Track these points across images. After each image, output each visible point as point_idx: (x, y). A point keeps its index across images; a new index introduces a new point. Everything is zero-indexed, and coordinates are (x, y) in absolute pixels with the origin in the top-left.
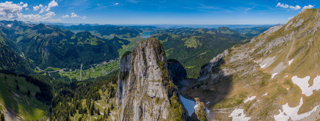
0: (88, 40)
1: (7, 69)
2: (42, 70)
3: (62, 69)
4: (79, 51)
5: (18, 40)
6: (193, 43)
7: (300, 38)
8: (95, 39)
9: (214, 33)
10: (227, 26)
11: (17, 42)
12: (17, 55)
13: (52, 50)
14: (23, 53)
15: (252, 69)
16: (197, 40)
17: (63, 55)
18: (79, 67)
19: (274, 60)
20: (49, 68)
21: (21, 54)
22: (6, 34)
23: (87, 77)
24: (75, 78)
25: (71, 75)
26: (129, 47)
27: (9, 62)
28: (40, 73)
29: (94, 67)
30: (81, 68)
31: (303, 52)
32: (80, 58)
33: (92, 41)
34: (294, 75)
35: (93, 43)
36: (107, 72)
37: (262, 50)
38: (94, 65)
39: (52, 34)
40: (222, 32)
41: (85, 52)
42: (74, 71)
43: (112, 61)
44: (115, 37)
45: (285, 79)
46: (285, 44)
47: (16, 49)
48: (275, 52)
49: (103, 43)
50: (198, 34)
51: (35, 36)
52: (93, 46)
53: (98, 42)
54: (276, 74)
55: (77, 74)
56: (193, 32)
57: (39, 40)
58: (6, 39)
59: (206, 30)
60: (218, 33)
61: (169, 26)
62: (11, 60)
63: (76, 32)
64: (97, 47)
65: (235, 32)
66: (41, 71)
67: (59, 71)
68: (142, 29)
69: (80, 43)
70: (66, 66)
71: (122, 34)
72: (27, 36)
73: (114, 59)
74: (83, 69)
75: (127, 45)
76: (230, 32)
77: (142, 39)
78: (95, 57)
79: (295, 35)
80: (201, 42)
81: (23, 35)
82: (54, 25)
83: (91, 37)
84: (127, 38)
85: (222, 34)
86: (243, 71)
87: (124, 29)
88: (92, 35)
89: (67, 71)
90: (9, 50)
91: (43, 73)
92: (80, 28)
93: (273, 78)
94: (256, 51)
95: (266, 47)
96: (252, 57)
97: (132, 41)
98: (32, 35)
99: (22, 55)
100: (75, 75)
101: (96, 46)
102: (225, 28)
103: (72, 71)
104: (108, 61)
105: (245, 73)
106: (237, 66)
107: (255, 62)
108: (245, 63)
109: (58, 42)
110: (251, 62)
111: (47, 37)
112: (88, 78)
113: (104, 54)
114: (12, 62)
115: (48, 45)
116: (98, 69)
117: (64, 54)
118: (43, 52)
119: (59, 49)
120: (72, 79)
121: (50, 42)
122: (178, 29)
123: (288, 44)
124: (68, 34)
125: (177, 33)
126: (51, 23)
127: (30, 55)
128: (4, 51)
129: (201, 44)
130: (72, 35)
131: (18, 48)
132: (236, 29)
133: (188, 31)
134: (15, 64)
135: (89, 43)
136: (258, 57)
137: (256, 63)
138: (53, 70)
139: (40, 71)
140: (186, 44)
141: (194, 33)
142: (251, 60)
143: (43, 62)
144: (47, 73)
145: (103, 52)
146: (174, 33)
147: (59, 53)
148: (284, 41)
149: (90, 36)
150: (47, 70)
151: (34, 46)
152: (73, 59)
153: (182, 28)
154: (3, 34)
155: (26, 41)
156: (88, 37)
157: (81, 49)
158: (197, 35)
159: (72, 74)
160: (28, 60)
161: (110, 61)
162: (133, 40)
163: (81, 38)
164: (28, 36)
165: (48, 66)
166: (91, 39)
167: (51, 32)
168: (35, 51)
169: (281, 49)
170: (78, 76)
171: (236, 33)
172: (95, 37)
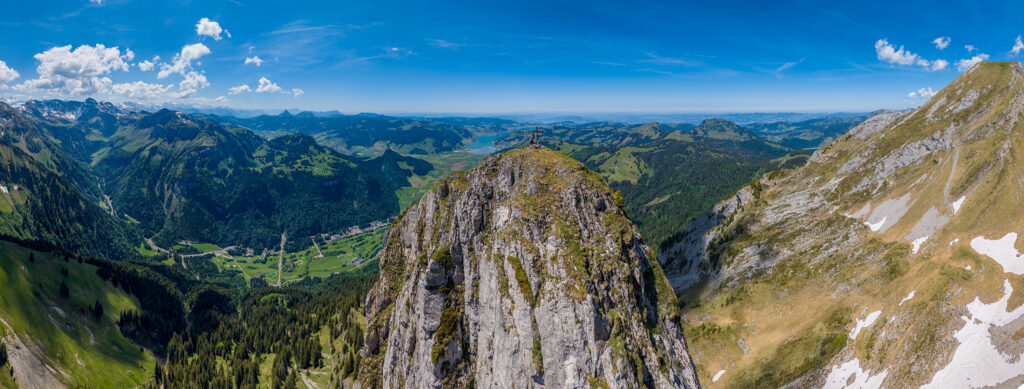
0: (307, 161)
1: (54, 243)
2: (162, 250)
3: (223, 247)
4: (276, 193)
5: (97, 157)
6: (628, 169)
7: (973, 141)
8: (327, 156)
9: (688, 138)
10: (725, 115)
11: (93, 164)
12: (86, 203)
13: (195, 190)
14: (107, 198)
15: (846, 237)
16: (639, 161)
17: (227, 206)
18: (274, 244)
19: (907, 205)
20: (184, 243)
21: (103, 199)
22: (58, 142)
23: (300, 276)
24: (262, 277)
25: (251, 268)
26: (431, 182)
27: (63, 221)
28: (156, 258)
29: (322, 244)
30: (282, 245)
31: (989, 175)
32: (281, 214)
33: (316, 162)
34: (976, 235)
35: (318, 170)
36: (361, 260)
37: (866, 181)
38: (323, 235)
39: (196, 142)
40: (713, 134)
41: (295, 198)
42: (260, 254)
43: (376, 225)
44: (389, 152)
45: (953, 248)
46: (932, 160)
47: (86, 185)
48: (904, 184)
49: (351, 170)
50: (639, 140)
51: (144, 148)
52: (321, 177)
53: (335, 166)
54: (923, 239)
55: (269, 263)
56: (625, 135)
57: (158, 157)
58: (57, 156)
59: (663, 129)
60: (700, 138)
61: (552, 119)
62: (68, 216)
63: (270, 136)
64: (331, 183)
65: (751, 133)
66: (159, 251)
67: (213, 255)
68: (469, 129)
69: (279, 168)
70: (236, 239)
71: (409, 144)
72: (120, 147)
73: (383, 219)
74: (288, 251)
75: (424, 174)
76: (737, 134)
77: (469, 156)
78: (325, 213)
79: (960, 133)
80: (650, 165)
81: (111, 144)
82: (206, 115)
83: (316, 151)
84: (424, 153)
85: (712, 140)
86: (817, 248)
87: (415, 128)
88: (320, 144)
89: (239, 255)
90: (62, 187)
91: (165, 258)
92: (284, 124)
93: (919, 251)
94: (845, 185)
95: (876, 170)
96: (835, 204)
97: (441, 163)
98: (137, 145)
99: (105, 204)
100: (263, 269)
101: (329, 178)
102: (720, 123)
103: (255, 254)
104: (364, 224)
105: (825, 254)
106: (793, 236)
107: (849, 216)
108: (815, 222)
109: (213, 165)
110: (837, 218)
111: (182, 149)
112: (302, 279)
113: (355, 203)
114: (71, 221)
115: (183, 175)
116: (333, 250)
117: (232, 201)
118: (167, 195)
119: (215, 188)
120: (252, 280)
121: (189, 165)
122: (579, 127)
123: (940, 159)
124: (245, 142)
125: (577, 140)
126: (197, 110)
127: (130, 204)
128: (48, 189)
129: (651, 173)
130: (258, 145)
131: (94, 184)
132: (753, 127)
133: (609, 132)
134: (81, 227)
135: (309, 169)
136: (856, 201)
137: (853, 220)
138: (196, 251)
139: (156, 253)
140: (605, 172)
141: (627, 139)
142: (836, 213)
143: (168, 225)
144: (178, 260)
145: (351, 197)
146: (567, 138)
147: (214, 198)
148: (928, 152)
149: (311, 148)
150: (179, 251)
151: (140, 177)
152: (257, 217)
153: (591, 124)
154: (52, 139)
155: (119, 161)
156: (306, 152)
157: (284, 186)
158: (636, 144)
159: (255, 262)
160: (122, 217)
161: (372, 224)
162: (441, 160)
163: (285, 153)
164: (123, 148)
165: (182, 238)
166: (314, 157)
167: (192, 134)
168: (145, 190)
169: (922, 174)
170: (271, 270)
171: (754, 138)
172: (328, 152)
